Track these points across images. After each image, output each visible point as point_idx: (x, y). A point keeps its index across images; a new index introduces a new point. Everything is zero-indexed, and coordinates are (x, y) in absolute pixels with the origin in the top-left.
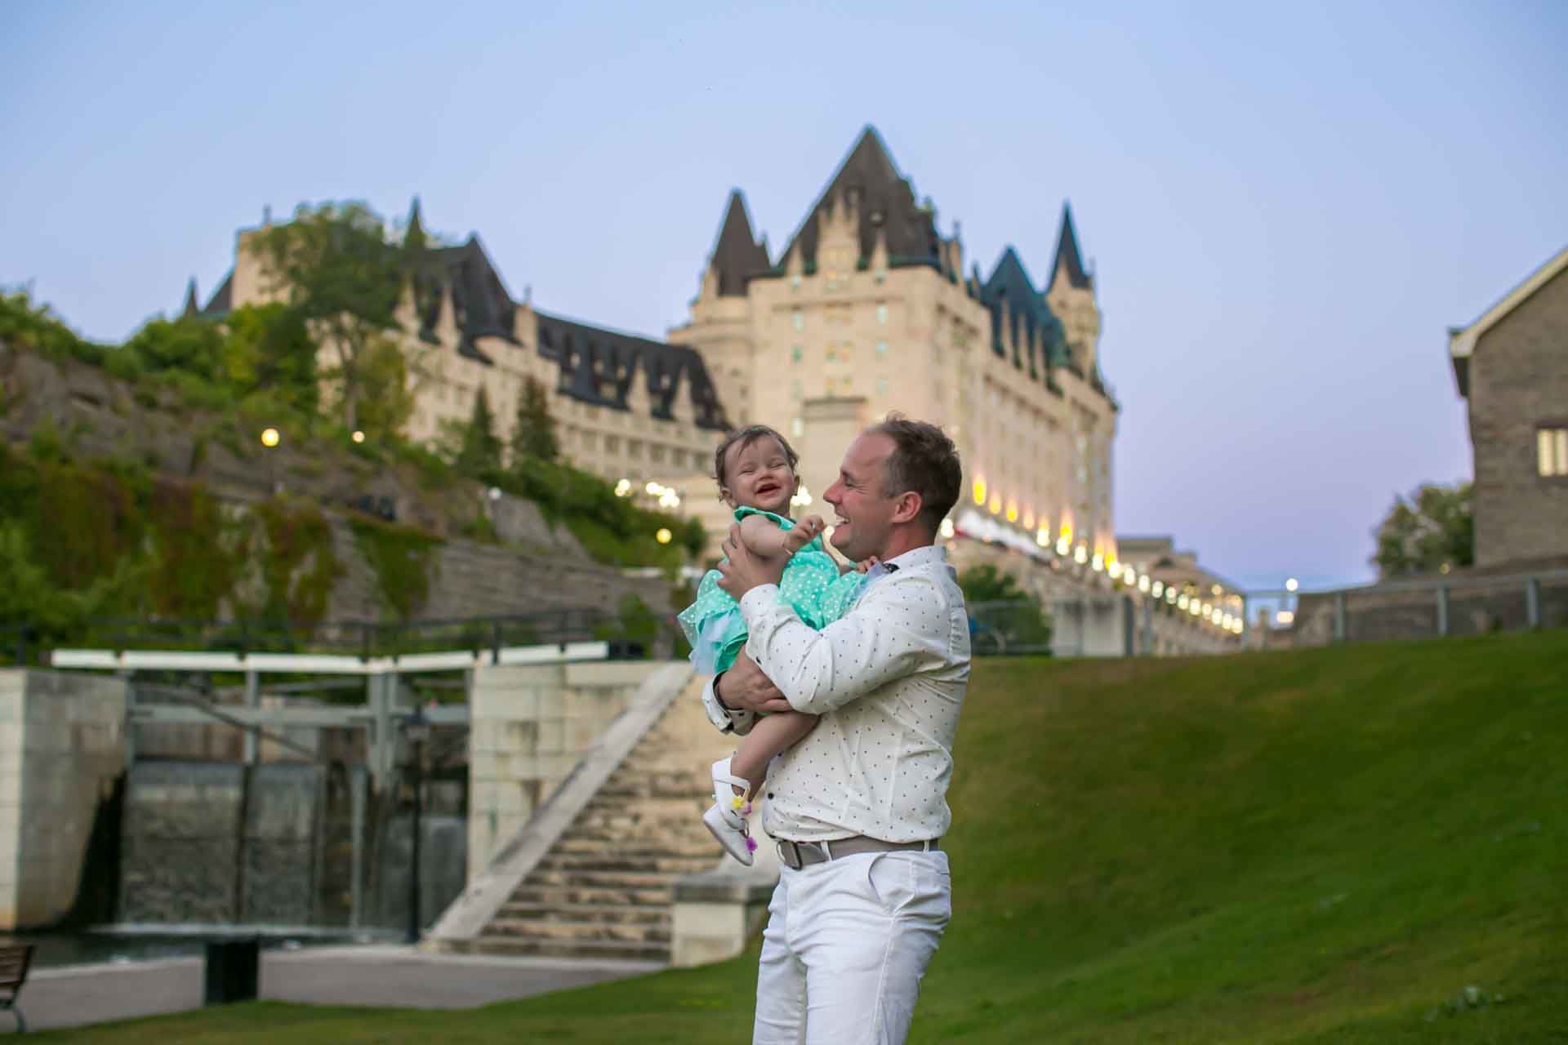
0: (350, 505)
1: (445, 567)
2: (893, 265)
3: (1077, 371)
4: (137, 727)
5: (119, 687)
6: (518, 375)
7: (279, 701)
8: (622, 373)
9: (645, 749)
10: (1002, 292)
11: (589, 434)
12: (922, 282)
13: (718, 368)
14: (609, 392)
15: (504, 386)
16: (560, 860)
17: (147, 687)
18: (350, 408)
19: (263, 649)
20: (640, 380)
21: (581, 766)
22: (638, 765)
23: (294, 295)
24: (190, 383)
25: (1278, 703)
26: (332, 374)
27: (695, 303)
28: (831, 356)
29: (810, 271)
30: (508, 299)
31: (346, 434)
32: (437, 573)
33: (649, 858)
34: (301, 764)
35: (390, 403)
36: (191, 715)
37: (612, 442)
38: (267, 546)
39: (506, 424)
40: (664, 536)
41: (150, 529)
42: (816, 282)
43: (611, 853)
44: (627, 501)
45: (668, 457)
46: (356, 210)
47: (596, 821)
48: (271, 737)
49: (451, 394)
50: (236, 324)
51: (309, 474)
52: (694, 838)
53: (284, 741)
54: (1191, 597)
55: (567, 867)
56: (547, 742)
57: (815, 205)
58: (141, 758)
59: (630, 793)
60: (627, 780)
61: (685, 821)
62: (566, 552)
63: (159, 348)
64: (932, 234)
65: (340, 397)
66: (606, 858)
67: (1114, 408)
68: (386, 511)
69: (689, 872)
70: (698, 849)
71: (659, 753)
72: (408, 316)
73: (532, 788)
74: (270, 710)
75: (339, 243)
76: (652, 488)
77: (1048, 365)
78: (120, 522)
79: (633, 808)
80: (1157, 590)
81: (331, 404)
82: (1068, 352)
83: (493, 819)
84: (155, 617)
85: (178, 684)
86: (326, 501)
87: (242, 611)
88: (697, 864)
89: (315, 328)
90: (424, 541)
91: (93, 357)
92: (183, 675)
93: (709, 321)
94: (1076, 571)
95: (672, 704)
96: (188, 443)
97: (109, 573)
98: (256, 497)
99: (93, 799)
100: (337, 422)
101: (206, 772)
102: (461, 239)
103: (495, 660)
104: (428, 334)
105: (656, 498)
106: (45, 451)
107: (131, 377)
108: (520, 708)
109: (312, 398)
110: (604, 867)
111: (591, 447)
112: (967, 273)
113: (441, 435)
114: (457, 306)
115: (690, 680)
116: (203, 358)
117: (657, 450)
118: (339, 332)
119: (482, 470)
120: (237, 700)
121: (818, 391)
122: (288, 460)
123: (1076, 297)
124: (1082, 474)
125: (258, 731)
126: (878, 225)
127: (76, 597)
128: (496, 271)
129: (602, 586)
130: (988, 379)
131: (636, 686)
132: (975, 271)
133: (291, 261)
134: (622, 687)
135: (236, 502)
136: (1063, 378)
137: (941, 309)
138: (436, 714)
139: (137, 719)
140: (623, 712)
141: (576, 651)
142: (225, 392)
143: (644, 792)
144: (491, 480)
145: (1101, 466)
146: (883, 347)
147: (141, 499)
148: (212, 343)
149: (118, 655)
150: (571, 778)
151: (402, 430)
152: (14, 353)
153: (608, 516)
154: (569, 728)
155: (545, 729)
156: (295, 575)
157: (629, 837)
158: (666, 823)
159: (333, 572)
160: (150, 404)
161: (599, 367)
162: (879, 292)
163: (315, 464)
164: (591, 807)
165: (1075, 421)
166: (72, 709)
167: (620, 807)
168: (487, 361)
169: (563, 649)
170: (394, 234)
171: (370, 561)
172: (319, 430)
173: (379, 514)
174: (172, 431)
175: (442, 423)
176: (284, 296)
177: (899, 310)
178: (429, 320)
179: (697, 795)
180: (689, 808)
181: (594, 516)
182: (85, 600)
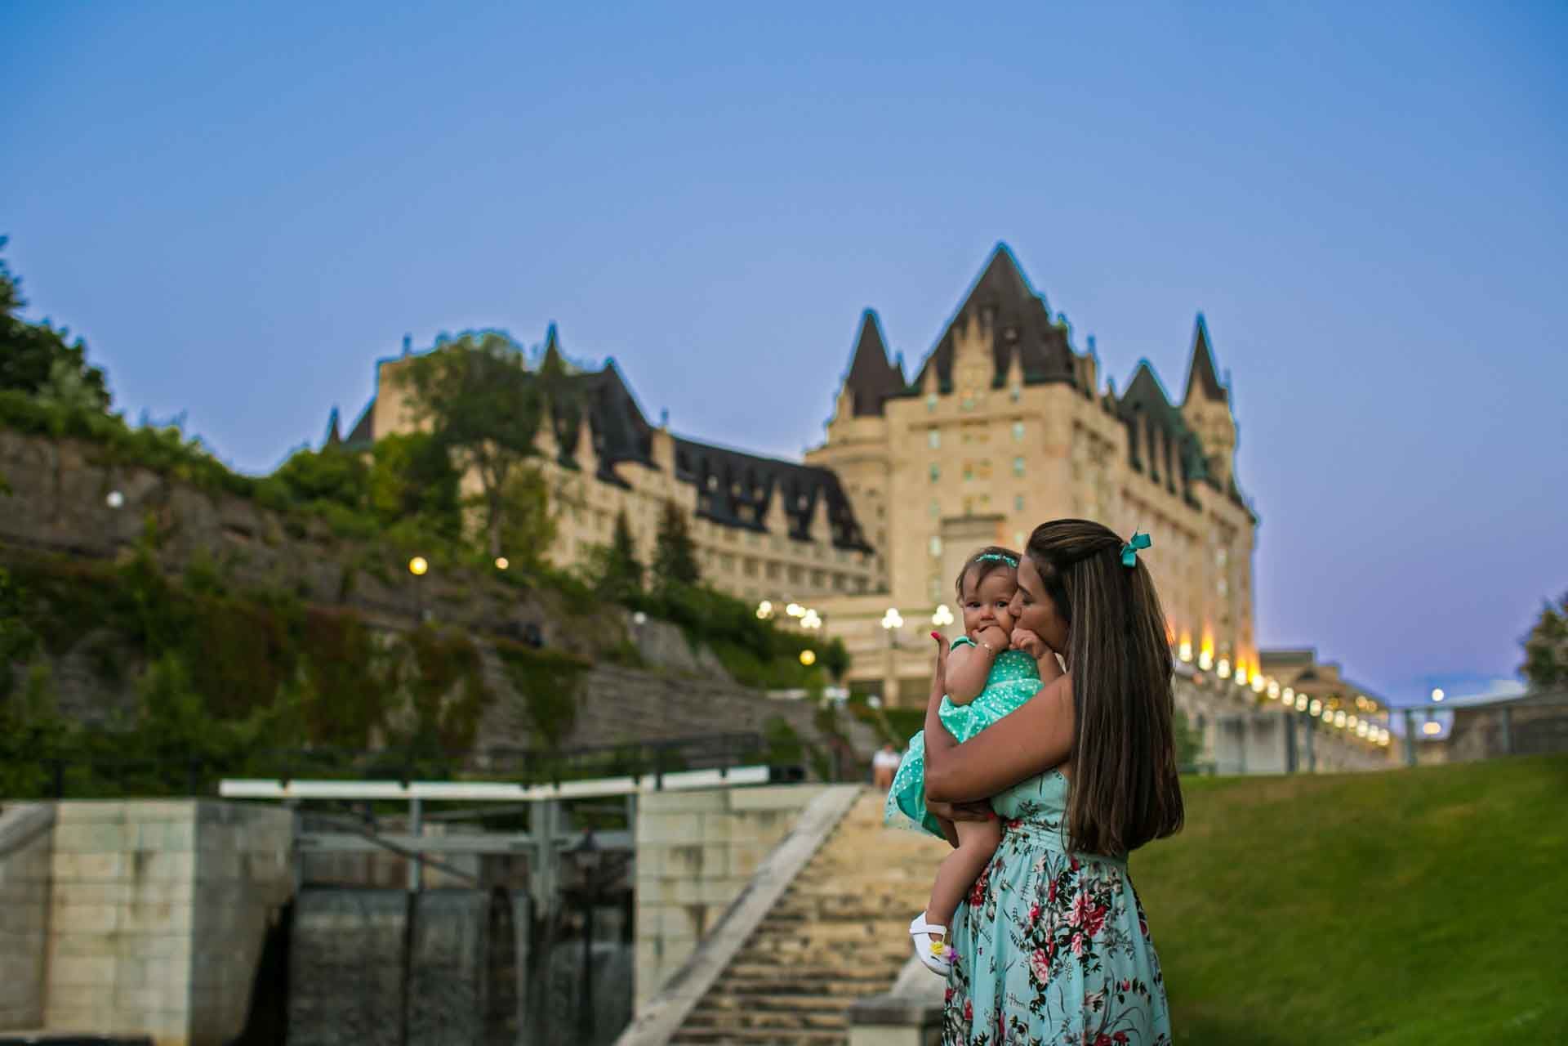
0: (498, 631)
1: (593, 693)
2: (1028, 382)
3: (1214, 484)
4: (304, 855)
5: (285, 816)
6: (659, 500)
7: (440, 828)
8: (759, 494)
9: (811, 872)
10: (1137, 406)
11: (728, 556)
12: (1058, 399)
13: (855, 488)
14: (746, 514)
15: (642, 510)
16: (732, 984)
17: (313, 816)
18: (494, 535)
19: (421, 777)
20: (777, 503)
21: (748, 890)
22: (805, 888)
23: (436, 424)
24: (338, 513)
25: (1445, 818)
26: (476, 501)
27: (830, 424)
28: (968, 472)
29: (946, 389)
30: (644, 422)
31: (490, 559)
32: (584, 697)
33: (820, 981)
34: (461, 891)
35: (532, 529)
36: (356, 843)
37: (750, 564)
38: (417, 672)
39: (646, 549)
40: (808, 657)
41: (302, 657)
42: (953, 400)
43: (781, 977)
44: (769, 623)
45: (807, 578)
46: (495, 339)
47: (765, 945)
48: (434, 864)
49: (590, 518)
50: (381, 452)
51: (457, 602)
52: (864, 961)
53: (446, 868)
54: (1335, 711)
55: (739, 991)
56: (711, 867)
57: (950, 323)
58: (308, 886)
59: (798, 917)
60: (794, 904)
61: (855, 944)
62: (710, 675)
63: (305, 479)
64: (1067, 351)
65: (483, 523)
66: (776, 982)
67: (1252, 520)
68: (532, 638)
69: (861, 995)
70: (869, 971)
71: (826, 877)
72: (546, 442)
73: (698, 912)
74: (431, 837)
75: (479, 371)
76: (793, 610)
77: (1186, 478)
78: (274, 651)
79: (803, 931)
80: (1302, 702)
81: (474, 531)
82: (1206, 464)
83: (659, 943)
84: (308, 746)
85: (341, 812)
86: (474, 628)
87: (392, 738)
88: (869, 987)
89: (459, 455)
90: (570, 667)
91: (244, 489)
92: (346, 804)
93: (845, 442)
94: (1219, 686)
95: (837, 827)
96: (336, 572)
97: (267, 702)
98: (406, 625)
99: (260, 926)
100: (480, 550)
101: (373, 899)
102: (598, 364)
103: (659, 786)
104: (567, 459)
105: (797, 620)
106: (201, 581)
107: (280, 509)
108: (684, 833)
109: (453, 528)
110: (776, 991)
111: (729, 569)
112: (1102, 389)
113: (585, 560)
114: (595, 432)
115: (854, 804)
116: (349, 488)
117: (795, 571)
118: (482, 461)
119: (623, 594)
120: (399, 828)
121: (956, 510)
122: (434, 588)
123: (1212, 410)
124: (1222, 587)
125: (422, 858)
126: (1014, 342)
127: (235, 727)
128: (633, 395)
129: (747, 709)
130: (1126, 494)
131: (800, 810)
132: (1111, 383)
133: (434, 391)
134: (785, 811)
135: (386, 630)
136: (1201, 491)
137: (1078, 425)
138: (606, 840)
139: (303, 848)
140: (787, 837)
141: (737, 775)
142: (372, 522)
143: (813, 915)
144: (635, 605)
145: (1241, 579)
146: (1020, 465)
147: (294, 629)
148: (358, 473)
149: (284, 784)
150: (739, 902)
151: (543, 557)
152: (166, 487)
153: (749, 636)
154: (734, 852)
155: (710, 854)
156: (445, 702)
157: (799, 961)
158: (835, 946)
159: (481, 698)
160: (300, 534)
161: (737, 490)
162: (1015, 409)
163: (463, 591)
164: (760, 931)
165: (1213, 535)
166: (241, 839)
167: (789, 931)
168: (625, 485)
169: (724, 774)
170: (532, 363)
171: (517, 686)
172: (465, 558)
173: (526, 640)
174: (321, 560)
175: (583, 547)
176: (427, 426)
177: (1036, 427)
178: (568, 445)
179: (865, 917)
180: (858, 931)
181: (737, 639)
182: (244, 730)
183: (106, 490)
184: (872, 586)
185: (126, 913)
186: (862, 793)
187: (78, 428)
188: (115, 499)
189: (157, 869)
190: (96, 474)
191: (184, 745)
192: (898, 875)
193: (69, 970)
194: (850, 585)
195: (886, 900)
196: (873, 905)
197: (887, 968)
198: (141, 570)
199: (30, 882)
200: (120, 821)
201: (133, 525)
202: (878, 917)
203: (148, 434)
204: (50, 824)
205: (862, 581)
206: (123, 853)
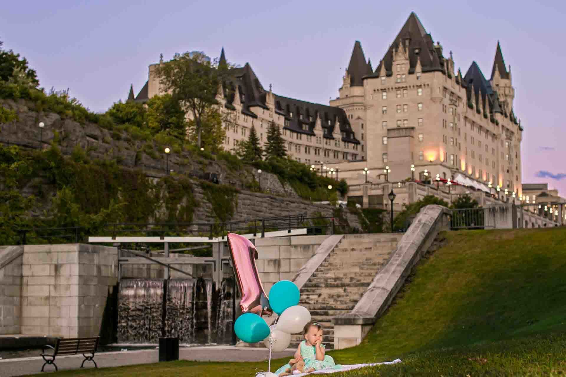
0: (201, 177)
1: (239, 202)
2: (424, 71)
3: (504, 114)
4: (122, 265)
5: (115, 250)
6: (269, 122)
7: (176, 255)
8: (311, 119)
9: (322, 268)
10: (471, 81)
11: (298, 145)
12: (436, 78)
13: (351, 116)
14: (306, 128)
15: (261, 126)
17: (125, 250)
18: (199, 137)
19: (169, 235)
20: (319, 122)
21: (298, 275)
22: (320, 275)
23: (174, 91)
24: (133, 128)
26: (191, 123)
27: (341, 89)
28: (399, 110)
29: (389, 75)
30: (263, 89)
31: (197, 148)
32: (236, 204)
33: (325, 310)
35: (215, 134)
36: (142, 261)
37: (307, 149)
38: (167, 194)
39: (263, 142)
40: (331, 187)
41: (120, 189)
42: (392, 79)
44: (315, 173)
45: (331, 154)
46: (198, 55)
48: (174, 268)
49: (240, 130)
50: (151, 103)
51: (183, 165)
52: (342, 302)
53: (179, 270)
56: (284, 267)
57: (390, 46)
58: (124, 278)
59: (317, 286)
60: (316, 281)
61: (339, 296)
62: (290, 194)
63: (120, 115)
64: (441, 57)
65: (194, 133)
67: (521, 129)
68: (215, 179)
69: (340, 314)
70: (344, 306)
71: (328, 270)
72: (221, 98)
74: (173, 258)
75: (192, 69)
76: (325, 167)
77: (491, 112)
78: (108, 187)
79: (318, 292)
81: (190, 135)
82: (500, 106)
86: (190, 176)
88: (343, 312)
89: (184, 105)
90: (231, 191)
91: (94, 119)
92: (138, 245)
93: (347, 97)
95: (333, 251)
96: (134, 154)
97: (106, 206)
98: (163, 175)
99: (106, 294)
100: (194, 143)
102: (243, 66)
103: (263, 236)
104: (230, 105)
105: (327, 172)
106: (77, 158)
107: (110, 128)
108: (273, 254)
109: (183, 134)
111: (299, 151)
112: (456, 73)
113: (237, 147)
114: (241, 94)
115: (340, 242)
116: (139, 118)
117: (327, 152)
118: (193, 107)
119: (254, 162)
120: (159, 255)
121: (393, 125)
122: (174, 159)
123: (503, 82)
124: (507, 157)
125: (169, 266)
126: (418, 54)
127: (93, 216)
128: (257, 78)
129: (305, 209)
130: (466, 118)
131: (319, 244)
132: (459, 72)
133: (173, 78)
134: (313, 245)
135: (154, 177)
136: (498, 117)
137: (445, 89)
139: (122, 263)
140: (313, 255)
141: (294, 232)
142: (148, 132)
143: (323, 285)
144: (258, 166)
145: (515, 154)
146: (420, 106)
147: (116, 176)
148: (142, 112)
149: (114, 237)
151: (220, 146)
152: (63, 119)
153: (306, 179)
154: (293, 262)
155: (283, 262)
156: (179, 206)
157: (319, 302)
158: (331, 296)
159: (193, 205)
160: (119, 138)
161: (301, 118)
162: (418, 82)
163: (186, 161)
165: (504, 135)
166: (97, 259)
167: (314, 291)
168: (255, 116)
169: (289, 231)
170: (214, 64)
171: (209, 200)
172: (186, 146)
173: (212, 181)
174: (127, 148)
175: (237, 142)
176: (170, 92)
177: (428, 90)
178: (230, 100)
179: (343, 286)
180: (340, 291)
181: (301, 180)
182: (97, 218)
183: (37, 121)
184: (359, 158)
185: (52, 288)
186: (344, 237)
187: (25, 95)
188: (42, 125)
189: (64, 271)
190: (34, 114)
191: (73, 224)
192: (357, 270)
193: (30, 312)
194: (350, 158)
195: (352, 279)
196: (347, 281)
197: (351, 305)
198: (53, 153)
199: (14, 277)
200: (49, 252)
201: (49, 134)
202: (348, 285)
203: (54, 96)
204: (21, 254)
205: (355, 155)
206: (50, 265)
